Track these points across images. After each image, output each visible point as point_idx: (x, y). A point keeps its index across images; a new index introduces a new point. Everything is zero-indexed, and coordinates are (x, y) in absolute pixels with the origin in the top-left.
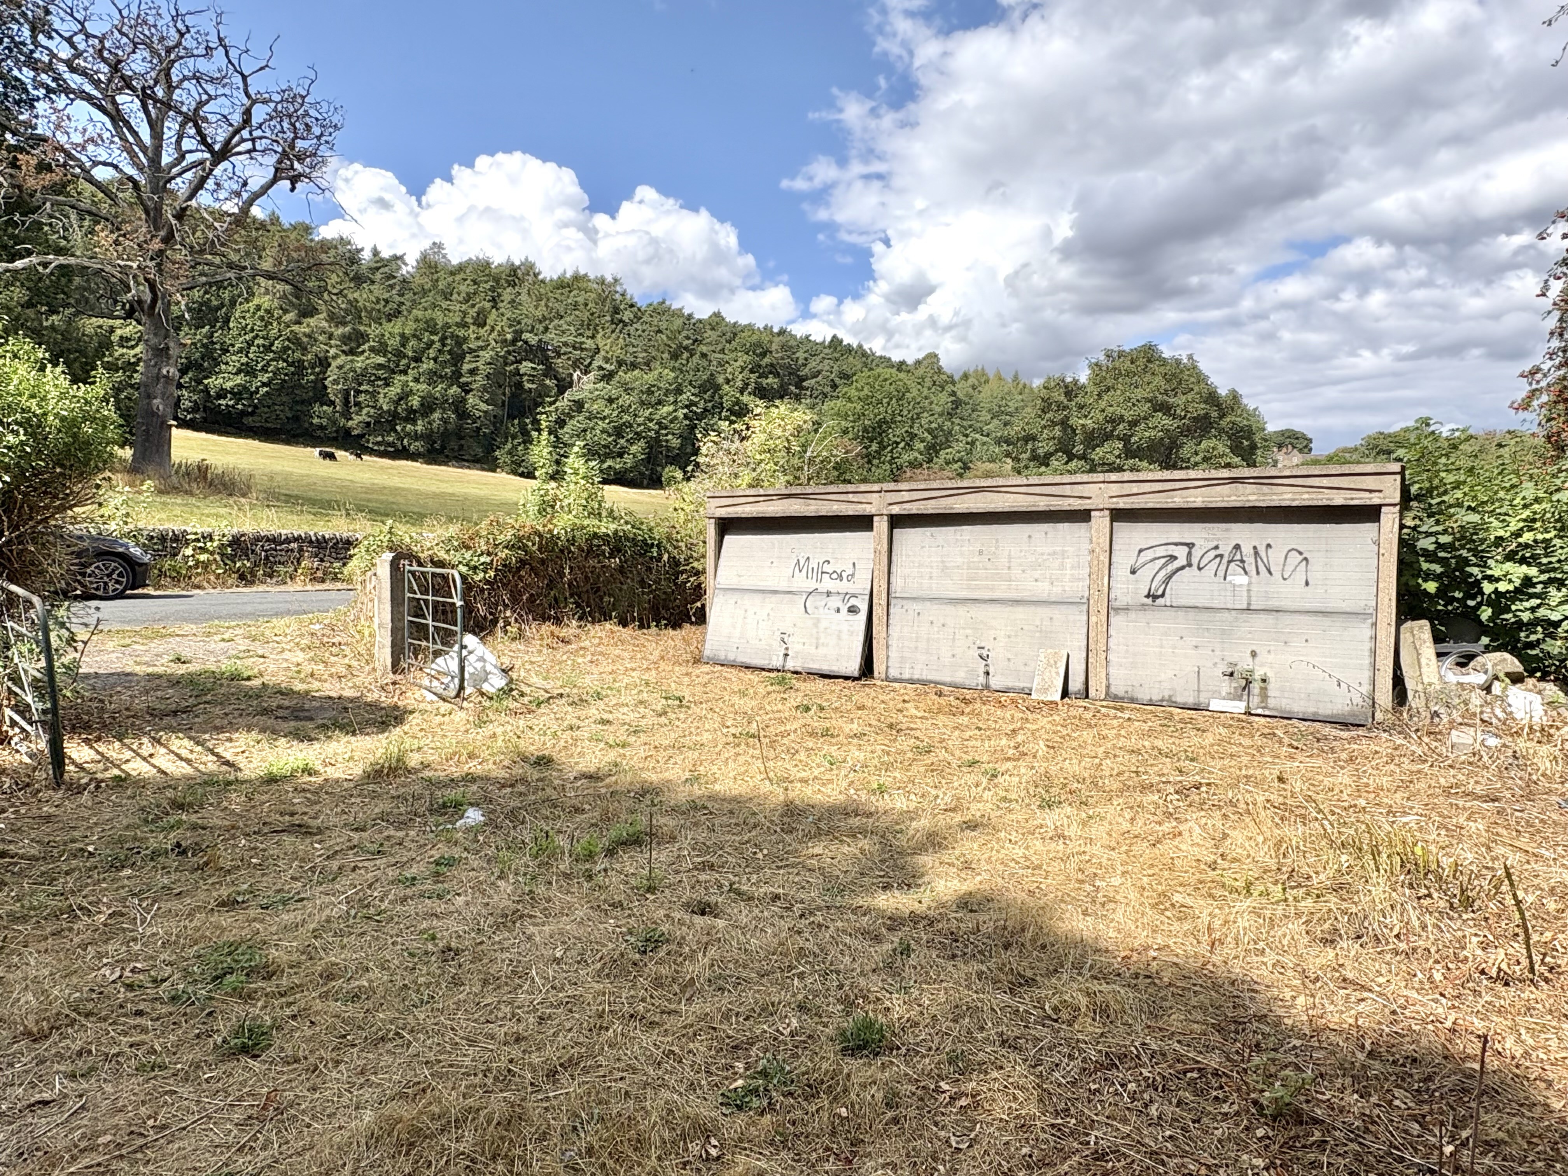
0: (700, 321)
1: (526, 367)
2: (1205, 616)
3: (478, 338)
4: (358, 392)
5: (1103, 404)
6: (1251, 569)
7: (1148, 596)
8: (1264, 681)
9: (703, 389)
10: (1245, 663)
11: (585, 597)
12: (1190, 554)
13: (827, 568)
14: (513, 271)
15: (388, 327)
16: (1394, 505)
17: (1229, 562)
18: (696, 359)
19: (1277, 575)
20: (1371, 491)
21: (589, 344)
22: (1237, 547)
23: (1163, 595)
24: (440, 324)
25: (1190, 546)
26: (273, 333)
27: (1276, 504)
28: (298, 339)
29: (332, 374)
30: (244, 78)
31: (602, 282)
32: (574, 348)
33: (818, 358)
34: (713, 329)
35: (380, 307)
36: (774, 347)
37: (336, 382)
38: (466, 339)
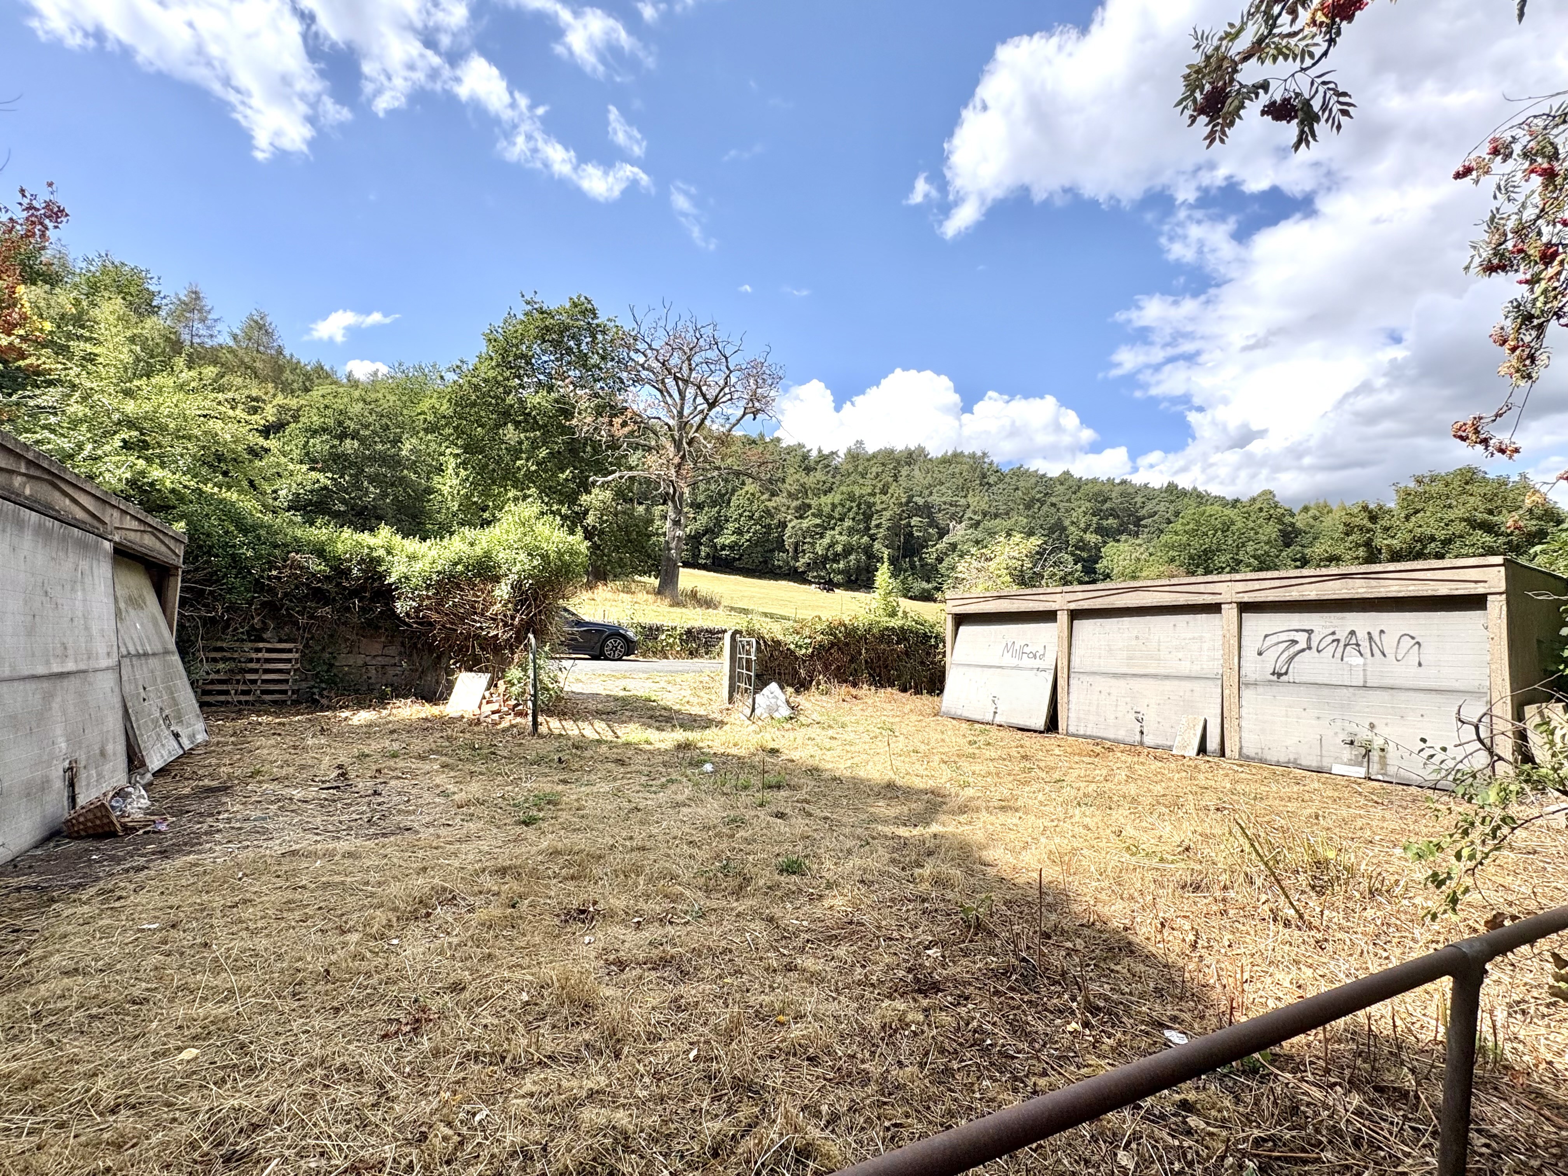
0: (1051, 479)
1: (915, 521)
2: (1326, 691)
3: (882, 503)
4: (804, 543)
5: (1410, 525)
6: (1366, 651)
7: (1273, 674)
8: (1383, 750)
9: (1052, 530)
10: (1364, 734)
11: (878, 670)
12: (1309, 639)
13: (1026, 650)
14: (910, 454)
15: (823, 499)
16: (1501, 593)
17: (1345, 646)
18: (1045, 508)
19: (1391, 656)
20: (1476, 582)
21: (963, 501)
22: (1353, 633)
23: (1286, 673)
24: (857, 494)
25: (1310, 632)
26: (755, 507)
27: (1383, 595)
28: (769, 511)
29: (788, 532)
30: (726, 358)
31: (973, 456)
32: (951, 505)
33: (1154, 502)
34: (1062, 484)
35: (819, 486)
36: (1114, 495)
37: (790, 537)
38: (874, 504)
